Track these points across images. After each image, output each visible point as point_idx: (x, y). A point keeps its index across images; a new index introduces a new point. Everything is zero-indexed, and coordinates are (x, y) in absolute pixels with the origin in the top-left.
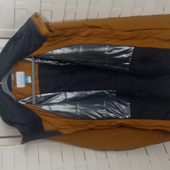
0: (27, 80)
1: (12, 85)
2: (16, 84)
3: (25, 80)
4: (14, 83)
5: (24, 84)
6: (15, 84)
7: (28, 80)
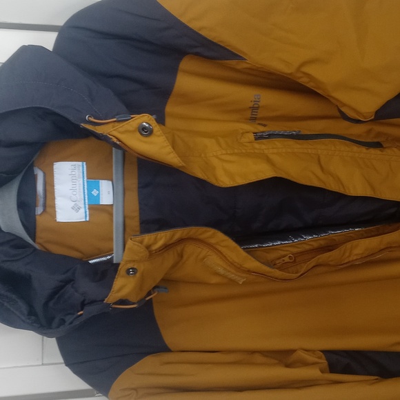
0: (95, 192)
1: (39, 210)
2: (53, 207)
3: (90, 195)
4: (45, 206)
5: (82, 210)
6: (49, 206)
7: (99, 195)
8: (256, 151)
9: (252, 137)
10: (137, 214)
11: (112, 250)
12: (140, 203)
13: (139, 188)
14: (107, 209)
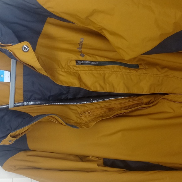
0: (2, 76)
7: (4, 77)
8: (75, 71)
9: (74, 63)
10: (22, 87)
11: (9, 103)
12: (24, 83)
13: (23, 75)
14: (8, 84)
